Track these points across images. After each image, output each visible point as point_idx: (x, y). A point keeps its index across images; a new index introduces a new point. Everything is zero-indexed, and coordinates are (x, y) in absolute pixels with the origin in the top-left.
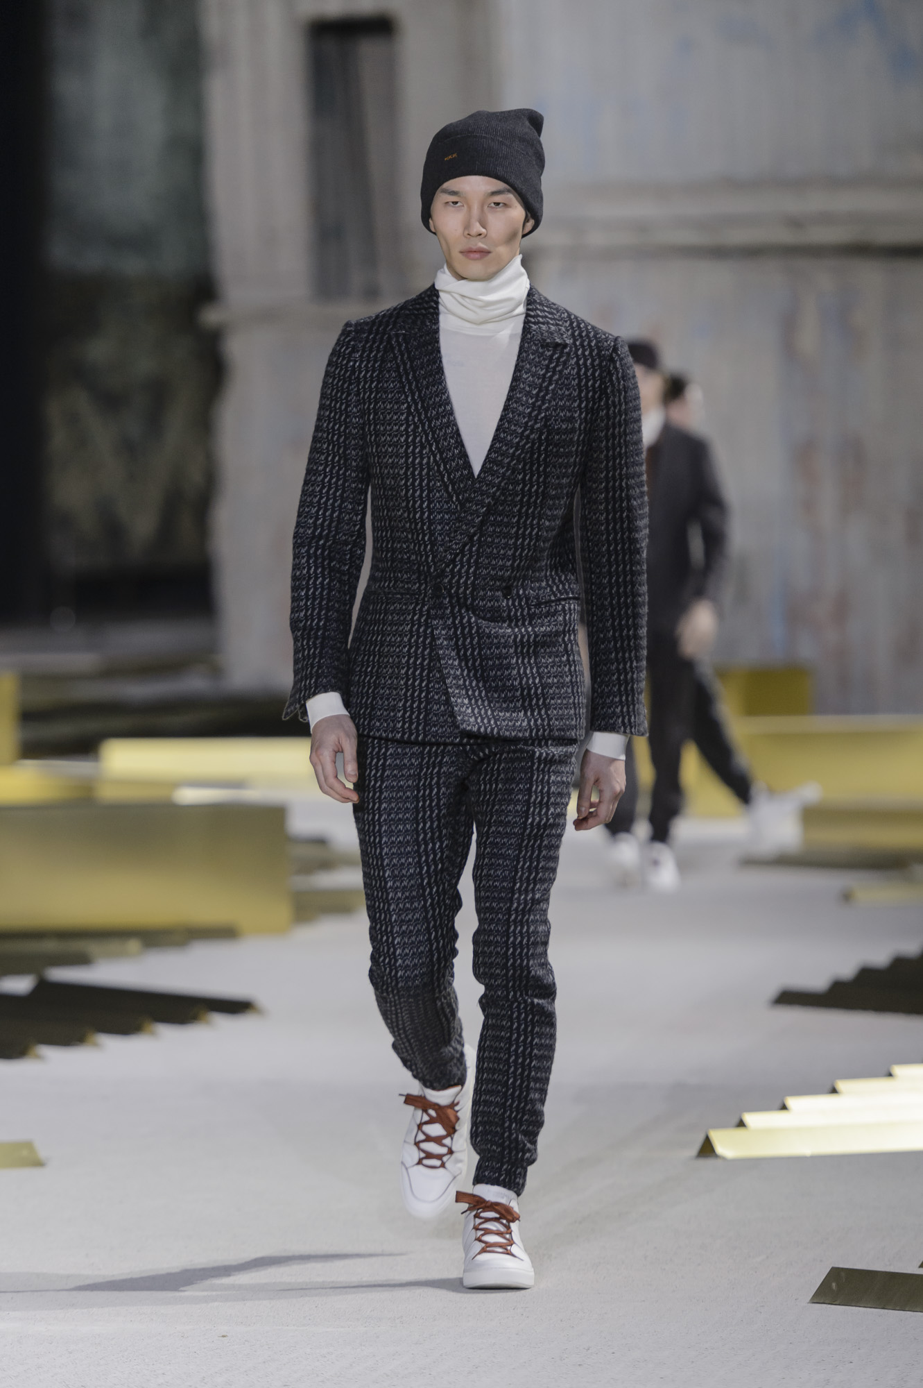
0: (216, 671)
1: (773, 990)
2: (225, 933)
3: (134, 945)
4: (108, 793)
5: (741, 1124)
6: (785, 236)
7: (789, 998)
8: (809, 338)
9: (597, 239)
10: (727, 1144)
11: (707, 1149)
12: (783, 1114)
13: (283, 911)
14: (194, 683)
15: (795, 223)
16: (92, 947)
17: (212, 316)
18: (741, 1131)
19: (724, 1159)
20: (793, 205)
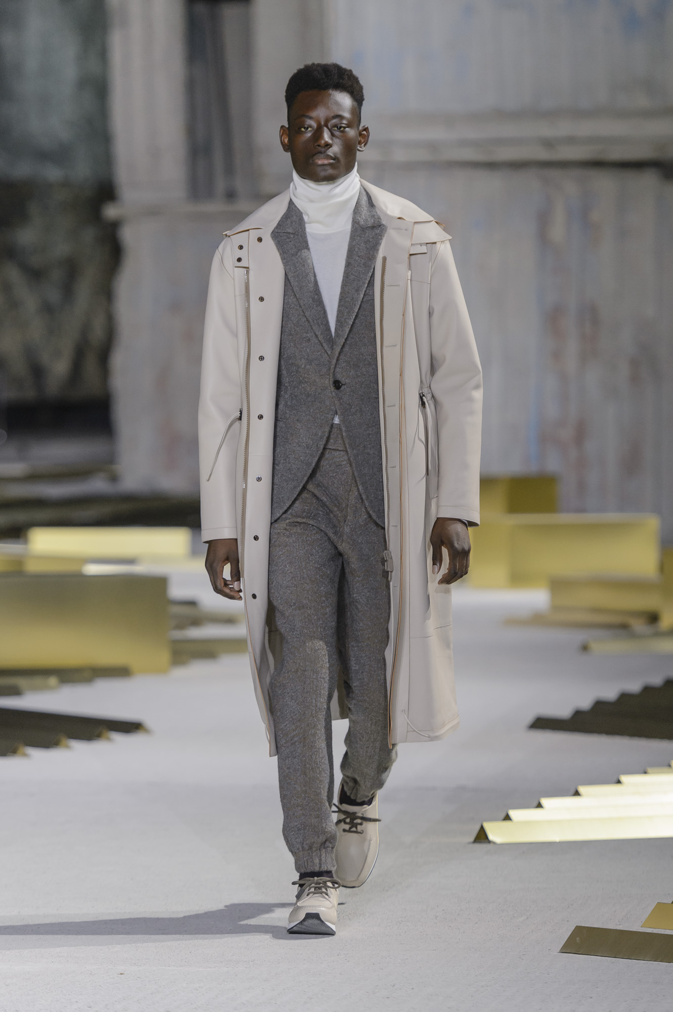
0: (114, 478)
1: (530, 718)
2: (121, 672)
3: (53, 681)
4: (32, 567)
5: (507, 818)
6: (543, 154)
7: (542, 724)
8: (558, 231)
9: (400, 156)
10: (497, 833)
11: (482, 837)
12: (539, 810)
13: (164, 656)
14: (97, 485)
15: (548, 143)
16: (21, 682)
17: (111, 212)
18: (507, 823)
19: (494, 843)
20: (546, 130)
